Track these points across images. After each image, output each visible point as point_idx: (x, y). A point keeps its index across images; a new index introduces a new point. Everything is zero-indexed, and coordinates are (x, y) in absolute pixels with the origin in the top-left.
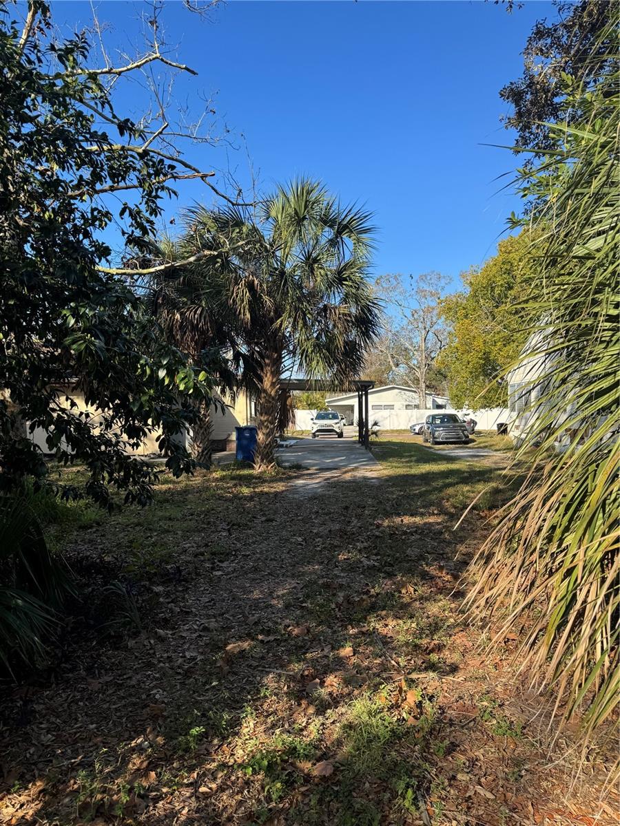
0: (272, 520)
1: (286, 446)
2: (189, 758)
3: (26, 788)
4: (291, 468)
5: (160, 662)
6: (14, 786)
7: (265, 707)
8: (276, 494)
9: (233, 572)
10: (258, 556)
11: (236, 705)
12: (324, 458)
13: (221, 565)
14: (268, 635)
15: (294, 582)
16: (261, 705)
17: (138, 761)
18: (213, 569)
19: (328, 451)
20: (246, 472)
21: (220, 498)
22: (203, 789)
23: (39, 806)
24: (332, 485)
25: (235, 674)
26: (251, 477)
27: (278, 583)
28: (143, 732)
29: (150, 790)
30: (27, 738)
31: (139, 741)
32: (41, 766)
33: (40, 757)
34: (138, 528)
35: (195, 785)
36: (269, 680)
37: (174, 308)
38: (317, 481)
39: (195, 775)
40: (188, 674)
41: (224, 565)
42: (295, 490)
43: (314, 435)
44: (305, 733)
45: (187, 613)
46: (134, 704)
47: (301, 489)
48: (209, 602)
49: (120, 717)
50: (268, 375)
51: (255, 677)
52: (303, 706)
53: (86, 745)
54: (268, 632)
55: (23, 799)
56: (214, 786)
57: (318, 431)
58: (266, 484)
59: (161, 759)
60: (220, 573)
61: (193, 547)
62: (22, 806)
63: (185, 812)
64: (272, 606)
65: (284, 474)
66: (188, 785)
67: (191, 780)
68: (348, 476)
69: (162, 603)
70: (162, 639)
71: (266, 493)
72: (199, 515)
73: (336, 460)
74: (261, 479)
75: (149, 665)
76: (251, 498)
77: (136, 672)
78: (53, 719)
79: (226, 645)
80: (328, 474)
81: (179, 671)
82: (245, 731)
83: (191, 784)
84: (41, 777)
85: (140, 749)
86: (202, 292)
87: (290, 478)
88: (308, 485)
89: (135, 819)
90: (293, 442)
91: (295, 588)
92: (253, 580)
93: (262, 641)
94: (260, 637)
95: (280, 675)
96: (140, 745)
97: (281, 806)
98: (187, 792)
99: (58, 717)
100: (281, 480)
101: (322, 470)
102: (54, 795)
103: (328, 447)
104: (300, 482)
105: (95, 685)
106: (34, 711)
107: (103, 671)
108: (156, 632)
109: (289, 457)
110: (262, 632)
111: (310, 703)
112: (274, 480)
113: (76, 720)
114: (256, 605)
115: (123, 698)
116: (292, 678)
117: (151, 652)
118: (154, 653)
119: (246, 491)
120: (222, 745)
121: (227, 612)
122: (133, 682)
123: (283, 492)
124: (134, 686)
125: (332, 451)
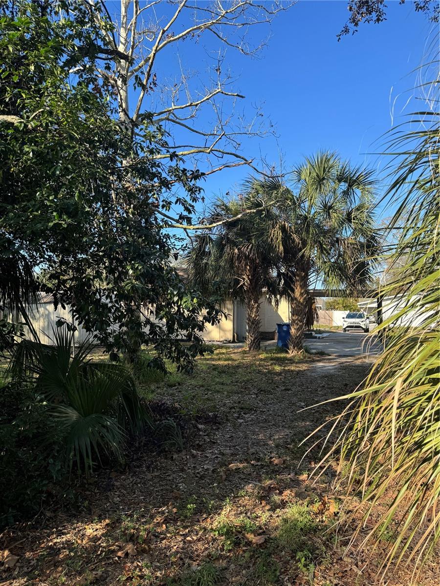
0: (288, 390)
1: (319, 338)
2: (187, 522)
3: (101, 522)
4: (316, 354)
5: (189, 469)
6: (95, 520)
7: (240, 502)
8: (298, 372)
9: (251, 421)
10: (271, 412)
11: (222, 498)
12: (345, 348)
13: (244, 415)
14: (258, 462)
15: (287, 431)
16: (238, 501)
17: (159, 519)
18: (238, 418)
19: (350, 342)
20: (283, 355)
21: (259, 372)
22: (189, 538)
23: (104, 532)
24: (344, 368)
25: (230, 481)
26: (285, 359)
27: (278, 431)
28: (167, 505)
29: (161, 533)
30: (107, 498)
31: (164, 509)
32: (110, 513)
33: (111, 508)
34: (201, 388)
35: (185, 536)
36: (249, 488)
37: (234, 246)
38: (333, 364)
39: (187, 531)
40: (202, 478)
41: (246, 416)
42: (314, 370)
43: (345, 330)
44: (258, 519)
45: (214, 443)
46: (167, 490)
47: (319, 369)
48: (230, 438)
49: (158, 495)
50: (298, 287)
51: (241, 485)
52: (263, 504)
53: (136, 507)
54: (258, 460)
55: (98, 527)
56: (195, 538)
57: (347, 327)
58: (294, 364)
59: (171, 519)
60: (242, 421)
61: (230, 403)
62: (97, 530)
63: (175, 547)
64: (268, 445)
65: (310, 358)
66: (181, 535)
67: (184, 533)
68: (358, 362)
69: (200, 435)
70: (194, 456)
71: (292, 371)
72: (241, 383)
73: (354, 349)
74: (291, 361)
75: (182, 470)
76: (280, 374)
77: (174, 473)
78: (123, 491)
79: (230, 464)
80: (343, 360)
81: (198, 475)
82: (223, 513)
83: (184, 535)
84: (109, 518)
85: (163, 513)
86: (252, 234)
87: (314, 361)
88: (325, 367)
89: (149, 546)
90: (325, 335)
91: (287, 435)
92: (263, 427)
93: (253, 465)
94: (252, 462)
95: (256, 485)
96: (164, 511)
97: (228, 554)
98: (180, 538)
99: (126, 490)
100: (306, 362)
101: (340, 356)
102: (113, 528)
103: (351, 339)
104: (321, 364)
105: (149, 476)
106: (113, 485)
107: (155, 470)
108: (191, 452)
109: (318, 345)
110: (255, 459)
111: (267, 504)
112: (301, 362)
113: (134, 493)
114: (257, 443)
115: (162, 485)
116: (263, 488)
117: (185, 462)
118: (187, 464)
119: (278, 368)
120: (207, 518)
121: (238, 445)
122: (170, 478)
123: (305, 370)
124: (170, 480)
125: (353, 343)
